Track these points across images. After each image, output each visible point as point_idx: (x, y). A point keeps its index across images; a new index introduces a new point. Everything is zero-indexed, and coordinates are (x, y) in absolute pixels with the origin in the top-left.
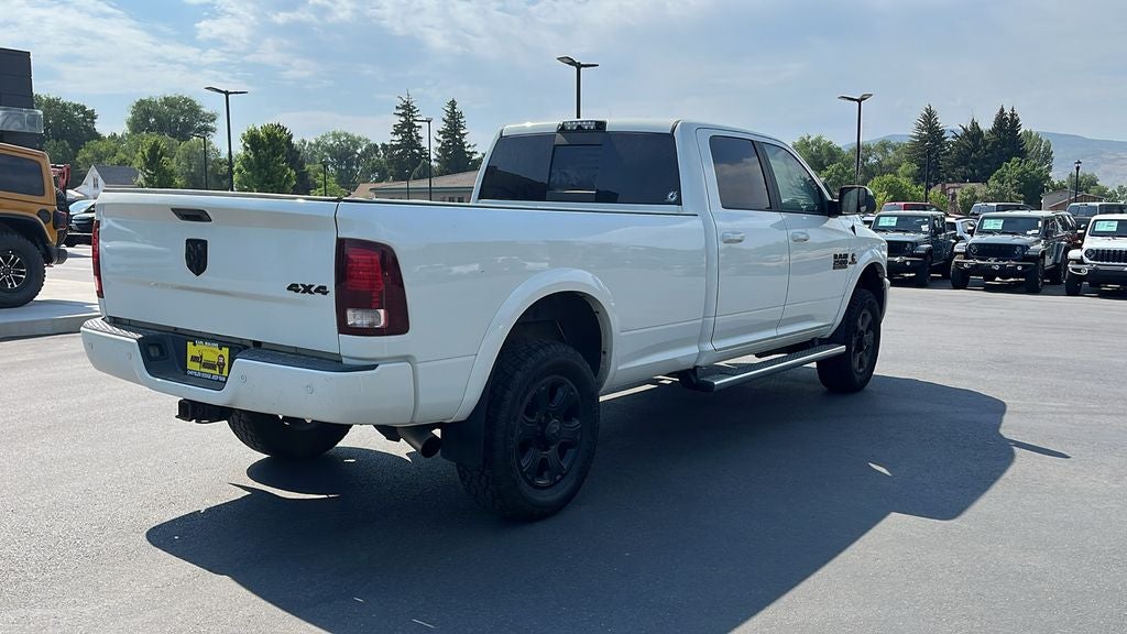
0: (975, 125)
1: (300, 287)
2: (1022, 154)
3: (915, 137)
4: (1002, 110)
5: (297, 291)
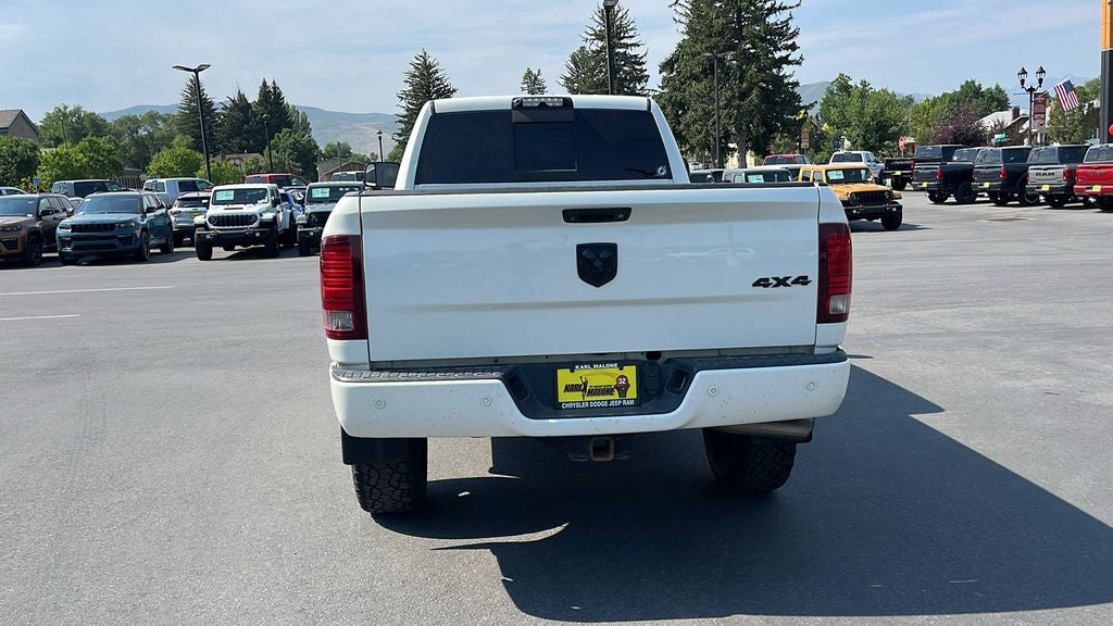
0: (242, 97)
1: (771, 281)
2: (289, 125)
3: (185, 109)
4: (265, 83)
5: (766, 286)
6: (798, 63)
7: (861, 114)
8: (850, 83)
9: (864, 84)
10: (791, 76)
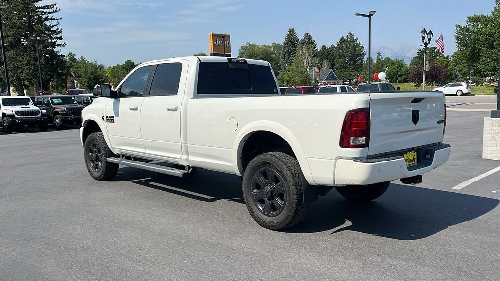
1: (439, 122)
6: (63, 46)
7: (86, 72)
8: (75, 57)
9: (82, 58)
10: (59, 52)
